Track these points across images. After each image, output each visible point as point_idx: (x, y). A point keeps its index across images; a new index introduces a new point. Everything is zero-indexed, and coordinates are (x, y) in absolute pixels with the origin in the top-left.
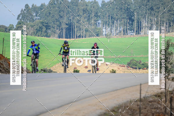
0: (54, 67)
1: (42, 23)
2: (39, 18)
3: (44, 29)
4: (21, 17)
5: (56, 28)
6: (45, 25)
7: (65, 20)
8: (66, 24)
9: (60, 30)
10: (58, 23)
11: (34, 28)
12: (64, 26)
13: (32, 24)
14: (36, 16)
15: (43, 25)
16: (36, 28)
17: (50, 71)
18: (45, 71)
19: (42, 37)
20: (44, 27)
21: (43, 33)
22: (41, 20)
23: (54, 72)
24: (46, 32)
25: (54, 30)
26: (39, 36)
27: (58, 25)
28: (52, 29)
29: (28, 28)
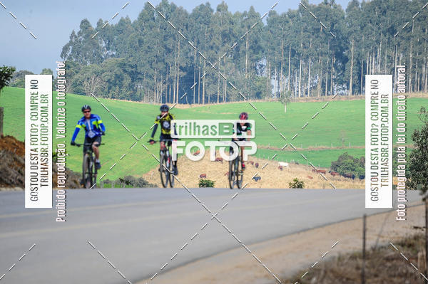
0: (152, 173)
1: (122, 65)
2: (114, 53)
3: (127, 81)
4: (71, 51)
5: (155, 78)
6: (130, 70)
7: (178, 59)
8: (181, 68)
9: (165, 83)
10: (161, 66)
11: (103, 79)
12: (176, 73)
13: (97, 67)
14: (108, 49)
15: (125, 71)
16: (109, 78)
17: (142, 184)
18: (127, 182)
19: (121, 99)
20: (126, 75)
21: (124, 90)
22: (120, 59)
23: (152, 186)
24: (131, 87)
25: (151, 83)
26: (114, 98)
27: (160, 72)
28: (145, 80)
29: (88, 79)
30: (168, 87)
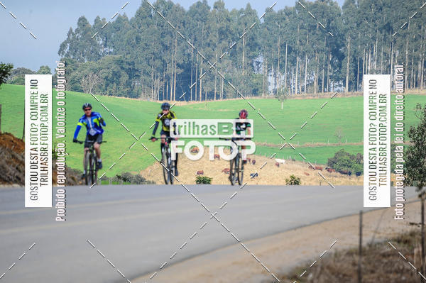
0: (149, 170)
1: (120, 62)
2: (112, 50)
3: (125, 78)
4: (68, 48)
5: (152, 75)
6: (127, 67)
7: (175, 56)
8: (179, 66)
9: (162, 80)
10: (158, 63)
11: (101, 76)
12: (173, 70)
13: (95, 65)
14: (105, 46)
15: (122, 68)
16: (107, 75)
17: (140, 180)
18: (125, 179)
19: (119, 96)
20: (123, 72)
21: (121, 87)
22: (117, 57)
23: (149, 182)
24: (128, 84)
25: (148, 81)
26: (112, 95)
27: (158, 69)
28: (143, 77)
29: (86, 76)
30: (166, 84)
